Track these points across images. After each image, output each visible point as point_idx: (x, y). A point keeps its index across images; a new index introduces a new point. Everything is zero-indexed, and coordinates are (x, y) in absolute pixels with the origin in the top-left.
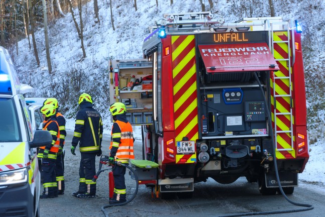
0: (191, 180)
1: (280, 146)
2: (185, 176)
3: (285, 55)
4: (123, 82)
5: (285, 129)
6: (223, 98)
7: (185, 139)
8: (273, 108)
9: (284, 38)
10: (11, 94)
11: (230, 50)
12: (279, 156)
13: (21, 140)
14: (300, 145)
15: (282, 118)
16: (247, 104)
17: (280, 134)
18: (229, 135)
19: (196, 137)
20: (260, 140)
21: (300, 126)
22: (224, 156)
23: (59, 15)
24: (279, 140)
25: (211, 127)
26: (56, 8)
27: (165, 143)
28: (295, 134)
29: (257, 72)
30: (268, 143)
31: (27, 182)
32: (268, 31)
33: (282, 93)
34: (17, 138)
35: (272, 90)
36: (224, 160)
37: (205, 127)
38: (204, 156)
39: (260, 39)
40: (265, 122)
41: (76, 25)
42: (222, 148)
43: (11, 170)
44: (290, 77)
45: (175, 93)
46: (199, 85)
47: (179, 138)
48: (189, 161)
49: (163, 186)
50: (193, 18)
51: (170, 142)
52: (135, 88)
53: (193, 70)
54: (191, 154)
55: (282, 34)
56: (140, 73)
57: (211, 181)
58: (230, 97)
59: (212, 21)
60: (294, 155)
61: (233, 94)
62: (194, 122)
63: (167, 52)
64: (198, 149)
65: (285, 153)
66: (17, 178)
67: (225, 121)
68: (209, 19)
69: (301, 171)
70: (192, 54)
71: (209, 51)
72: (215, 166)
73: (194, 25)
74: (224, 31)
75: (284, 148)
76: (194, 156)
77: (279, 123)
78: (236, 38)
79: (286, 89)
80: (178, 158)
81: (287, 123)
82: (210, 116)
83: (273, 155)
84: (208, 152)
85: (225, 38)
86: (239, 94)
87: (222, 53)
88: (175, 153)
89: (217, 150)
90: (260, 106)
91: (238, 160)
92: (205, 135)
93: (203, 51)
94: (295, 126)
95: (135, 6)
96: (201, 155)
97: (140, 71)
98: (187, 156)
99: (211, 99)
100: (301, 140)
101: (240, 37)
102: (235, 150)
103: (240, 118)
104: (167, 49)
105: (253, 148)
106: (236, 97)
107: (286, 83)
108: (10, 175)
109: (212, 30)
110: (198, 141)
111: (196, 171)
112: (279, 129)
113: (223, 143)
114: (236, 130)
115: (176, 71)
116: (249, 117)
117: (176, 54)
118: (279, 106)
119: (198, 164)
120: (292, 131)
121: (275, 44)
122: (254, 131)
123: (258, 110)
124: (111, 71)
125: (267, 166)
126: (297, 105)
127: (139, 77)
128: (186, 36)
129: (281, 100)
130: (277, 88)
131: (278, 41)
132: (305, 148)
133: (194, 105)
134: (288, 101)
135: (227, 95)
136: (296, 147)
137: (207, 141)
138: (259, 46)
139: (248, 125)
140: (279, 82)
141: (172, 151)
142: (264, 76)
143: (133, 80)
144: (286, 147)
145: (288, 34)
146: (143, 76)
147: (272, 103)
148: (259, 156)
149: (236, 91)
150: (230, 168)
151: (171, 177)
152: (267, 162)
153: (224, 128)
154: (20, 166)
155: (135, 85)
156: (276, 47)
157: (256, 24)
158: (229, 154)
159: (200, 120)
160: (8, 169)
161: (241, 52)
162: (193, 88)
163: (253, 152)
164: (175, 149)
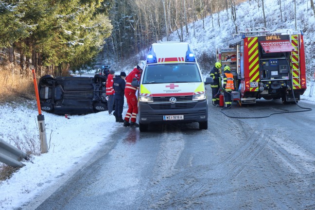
0: (255, 98)
1: (294, 84)
2: (252, 97)
3: (296, 45)
4: (223, 58)
5: (296, 76)
6: (270, 63)
7: (254, 81)
8: (291, 67)
9: (296, 38)
10: (195, 62)
11: (273, 43)
12: (294, 88)
13: (201, 81)
14: (303, 83)
15: (295, 72)
16: (280, 66)
17: (294, 79)
18: (272, 79)
19: (258, 80)
20: (285, 81)
21: (303, 75)
22: (270, 88)
23: (171, 32)
24: (294, 81)
25: (265, 76)
26: (170, 29)
27: (245, 83)
28: (301, 79)
29: (284, 52)
30: (289, 82)
31: (206, 99)
32: (289, 35)
33: (295, 61)
34: (200, 81)
35: (291, 60)
36: (270, 90)
37: (262, 76)
38: (262, 88)
39: (286, 38)
40: (288, 73)
41: (179, 36)
42: (270, 85)
43: (200, 94)
44: (298, 54)
45: (249, 61)
46: (260, 58)
47: (251, 80)
48: (256, 90)
49: (243, 101)
50: (257, 30)
51: (247, 82)
52: (228, 60)
53: (257, 52)
54: (257, 87)
55: (295, 36)
56: (229, 54)
57: (262, 99)
58: (273, 63)
59: (266, 31)
60: (300, 87)
61: (274, 62)
62: (258, 74)
63: (246, 45)
64: (259, 85)
65: (296, 86)
66: (202, 97)
67: (270, 73)
68: (264, 30)
69: (302, 94)
70: (257, 45)
71: (265, 43)
72: (266, 92)
73: (257, 33)
74: (270, 35)
75: (296, 84)
76: (258, 88)
77: (294, 74)
78: (275, 38)
79: (297, 60)
80: (251, 89)
81: (297, 74)
82: (264, 71)
83: (291, 87)
84: (264, 86)
85: (271, 38)
86: (276, 62)
87: (270, 44)
88: (250, 87)
89: (267, 85)
90: (286, 67)
91: (276, 89)
92: (262, 79)
93: (262, 44)
94: (301, 75)
95: (204, 28)
96: (260, 88)
97: (229, 53)
98: (255, 88)
99: (265, 64)
100: (303, 81)
101: (277, 38)
102: (275, 85)
103: (277, 72)
104: (246, 43)
105: (282, 85)
106: (275, 63)
107: (297, 57)
108: (199, 96)
109: (265, 35)
110: (259, 82)
111: (258, 95)
112: (294, 76)
113: (270, 82)
114: (275, 77)
115: (250, 53)
116: (281, 71)
117: (250, 45)
118: (294, 67)
119: (260, 91)
120: (299, 77)
121: (292, 40)
122: (283, 77)
123: (285, 69)
124: (217, 53)
125: (288, 92)
126: (302, 66)
127: (229, 55)
128: (254, 37)
129: (294, 64)
130: (293, 59)
131: (294, 39)
132: (305, 84)
133: (257, 67)
134: (298, 64)
135: (271, 62)
136: (301, 84)
137: (263, 82)
138: (286, 41)
139: (280, 75)
140: (294, 57)
141: (248, 86)
142: (288, 54)
143: (227, 57)
144: (297, 84)
145: (298, 36)
146: (231, 55)
147: (291, 65)
148: (285, 88)
149: (275, 60)
150: (273, 93)
151: (246, 97)
152: (288, 90)
153: (270, 76)
154: (203, 92)
155: (228, 59)
156: (293, 41)
157: (284, 32)
158: (272, 87)
159: (260, 73)
160: (198, 94)
161: (278, 44)
162: (257, 59)
163: (283, 86)
164: (250, 85)
